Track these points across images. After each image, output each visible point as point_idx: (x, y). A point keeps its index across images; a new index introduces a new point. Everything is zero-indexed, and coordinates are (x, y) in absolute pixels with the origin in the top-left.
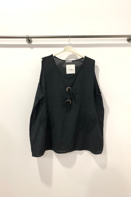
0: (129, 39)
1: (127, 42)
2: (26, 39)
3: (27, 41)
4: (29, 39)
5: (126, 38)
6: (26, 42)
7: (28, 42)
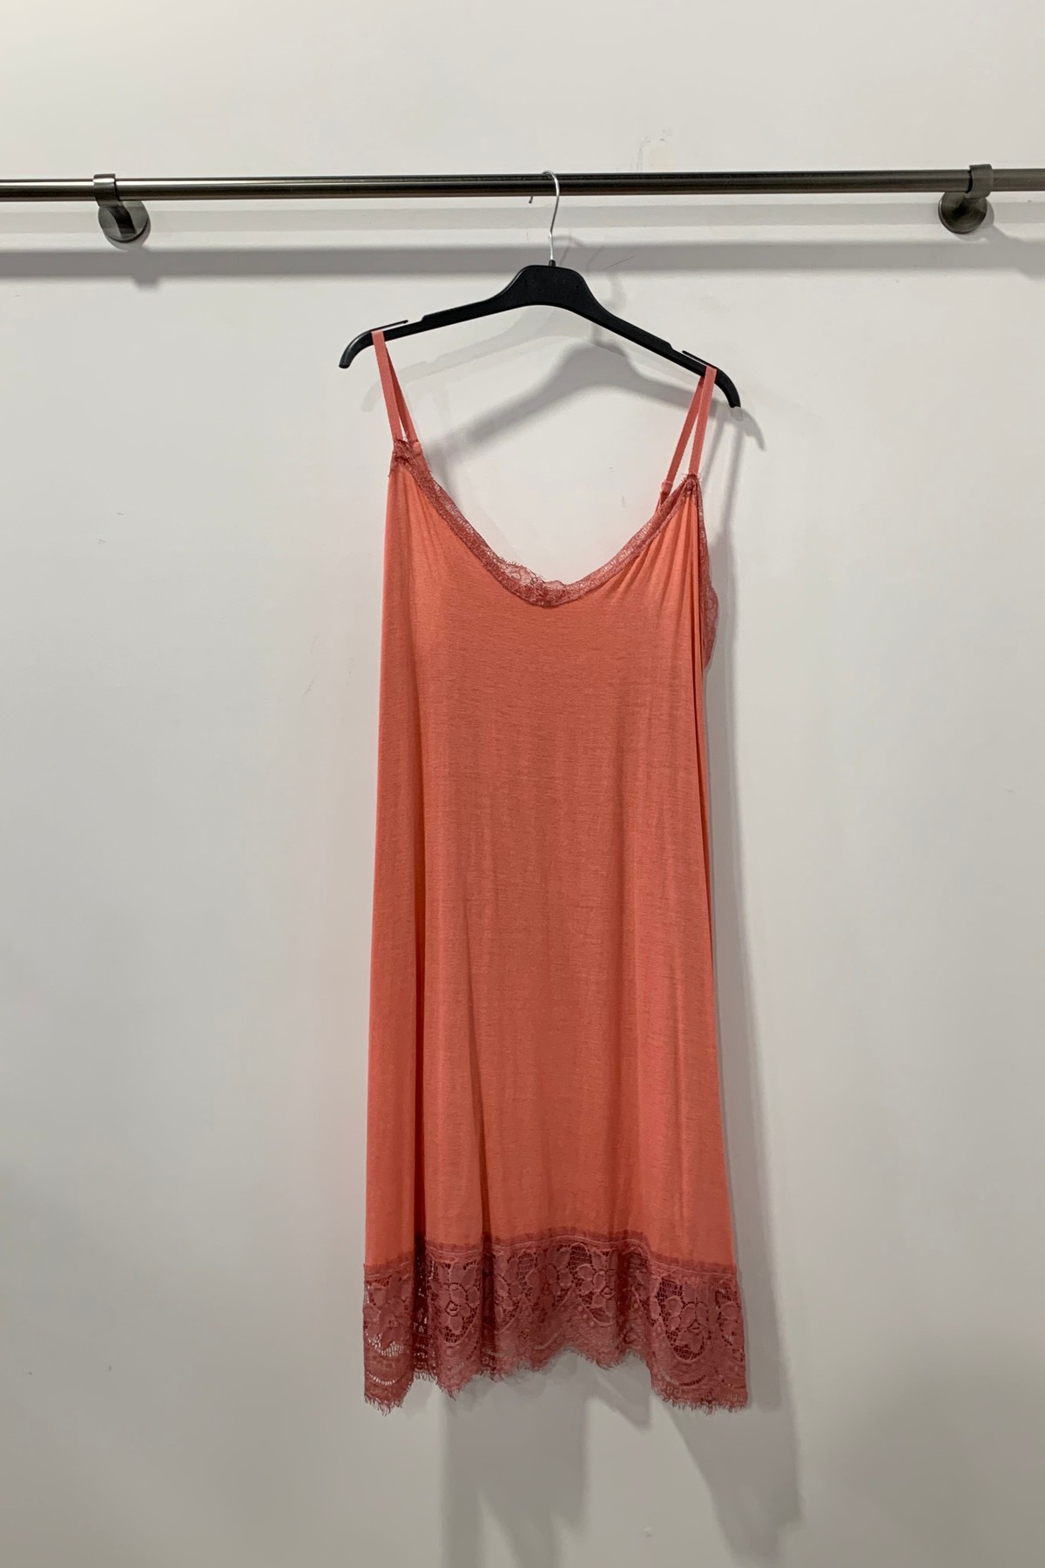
0: (952, 205)
1: (942, 233)
2: (93, 206)
3: (103, 224)
4: (125, 204)
5: (935, 197)
6: (101, 235)
7: (117, 232)
